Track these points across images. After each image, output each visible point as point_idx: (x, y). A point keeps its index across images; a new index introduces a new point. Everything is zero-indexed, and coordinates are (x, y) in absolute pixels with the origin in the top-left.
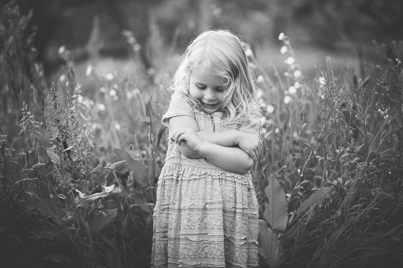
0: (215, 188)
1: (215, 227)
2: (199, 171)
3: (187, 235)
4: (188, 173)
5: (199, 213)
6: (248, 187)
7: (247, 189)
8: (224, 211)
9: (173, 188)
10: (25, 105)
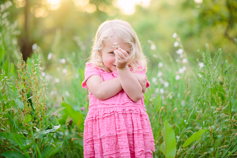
0: (121, 120)
1: (123, 147)
2: (109, 110)
3: (110, 155)
4: (102, 113)
5: (114, 138)
6: (140, 114)
7: (139, 116)
8: (128, 135)
9: (94, 125)
10: (3, 71)
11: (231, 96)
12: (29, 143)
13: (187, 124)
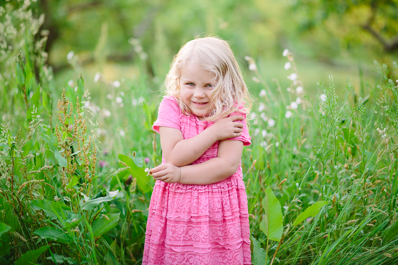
3: (172, 245)
10: (35, 108)
11: (366, 150)
12: (75, 219)
13: (300, 189)
